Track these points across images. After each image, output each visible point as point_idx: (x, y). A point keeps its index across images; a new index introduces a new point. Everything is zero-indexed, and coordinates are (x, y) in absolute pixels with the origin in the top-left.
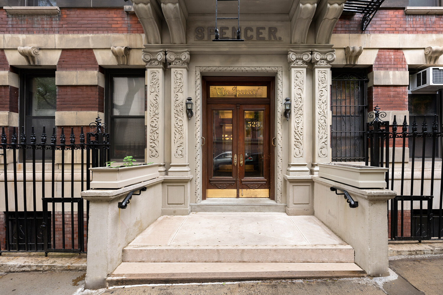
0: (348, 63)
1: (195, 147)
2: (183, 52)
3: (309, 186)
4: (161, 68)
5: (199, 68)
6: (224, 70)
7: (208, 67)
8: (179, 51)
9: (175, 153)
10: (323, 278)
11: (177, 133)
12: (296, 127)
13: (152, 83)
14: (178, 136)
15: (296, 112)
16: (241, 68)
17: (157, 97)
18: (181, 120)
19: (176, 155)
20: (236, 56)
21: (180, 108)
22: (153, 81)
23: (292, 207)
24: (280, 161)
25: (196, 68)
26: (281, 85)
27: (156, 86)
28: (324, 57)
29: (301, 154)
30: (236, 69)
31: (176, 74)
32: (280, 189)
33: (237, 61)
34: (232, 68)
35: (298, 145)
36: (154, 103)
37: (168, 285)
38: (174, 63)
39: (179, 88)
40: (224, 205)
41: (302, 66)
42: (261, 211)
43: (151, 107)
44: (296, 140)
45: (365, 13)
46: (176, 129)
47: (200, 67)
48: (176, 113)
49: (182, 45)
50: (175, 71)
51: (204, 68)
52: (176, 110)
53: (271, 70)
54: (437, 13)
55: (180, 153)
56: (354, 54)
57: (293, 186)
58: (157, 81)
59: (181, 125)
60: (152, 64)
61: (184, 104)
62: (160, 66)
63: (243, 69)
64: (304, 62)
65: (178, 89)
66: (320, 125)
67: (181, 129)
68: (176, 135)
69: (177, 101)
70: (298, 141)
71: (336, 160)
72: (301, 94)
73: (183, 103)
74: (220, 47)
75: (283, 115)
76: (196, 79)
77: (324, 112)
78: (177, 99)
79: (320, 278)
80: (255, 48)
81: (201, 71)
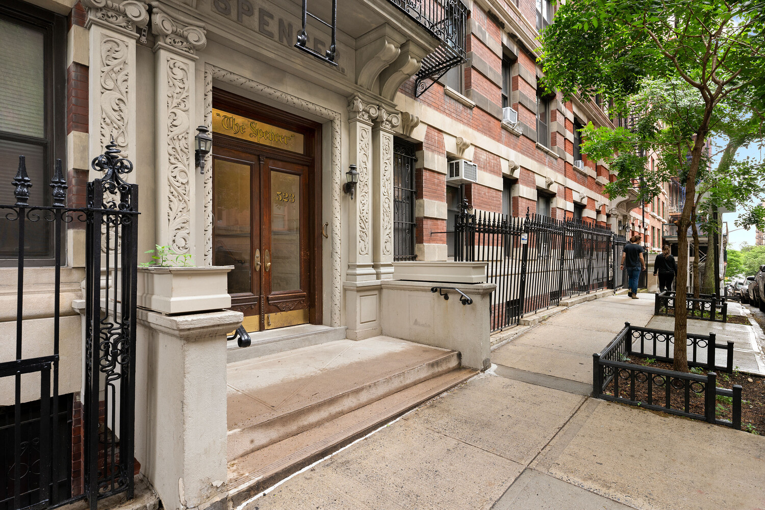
0: (405, 133)
1: (204, 232)
2: (191, 25)
3: (376, 295)
4: (132, 38)
5: (213, 68)
6: (258, 90)
7: (231, 73)
8: (182, 18)
9: (171, 242)
10: (457, 385)
11: (175, 198)
12: (361, 210)
13: (108, 65)
14: (176, 205)
15: (362, 188)
16: (287, 95)
17: (122, 105)
18: (183, 171)
19: (172, 248)
20: (280, 72)
21: (181, 145)
22: (109, 63)
23: (360, 328)
24: (338, 260)
25: (207, 65)
26: (340, 142)
27: (121, 77)
28: (390, 118)
29: (367, 249)
30: (278, 94)
31: (172, 66)
32: (338, 305)
33: (281, 81)
34: (272, 91)
35: (363, 237)
36: (113, 118)
37: (326, 458)
38: (170, 40)
39: (179, 100)
40: (263, 344)
41: (367, 121)
42: (317, 343)
43: (104, 125)
44: (361, 229)
45: (419, 76)
46: (172, 190)
47: (214, 66)
48: (172, 152)
49: (186, 6)
50: (169, 59)
51: (223, 73)
52: (173, 148)
53: (328, 113)
54: (463, 103)
55: (182, 243)
56: (413, 124)
57: (360, 296)
58: (122, 66)
59: (184, 183)
60: (111, 20)
61: (191, 139)
62: (131, 32)
63: (289, 98)
64: (370, 116)
65: (176, 101)
66: (385, 210)
67: (184, 192)
68: (171, 203)
69: (174, 128)
70: (364, 230)
71: (398, 259)
72: (367, 162)
73: (189, 135)
74: (261, 46)
75: (342, 189)
76: (205, 89)
77: (388, 194)
78: (174, 123)
79: (456, 385)
80: (314, 71)
81: (215, 76)
